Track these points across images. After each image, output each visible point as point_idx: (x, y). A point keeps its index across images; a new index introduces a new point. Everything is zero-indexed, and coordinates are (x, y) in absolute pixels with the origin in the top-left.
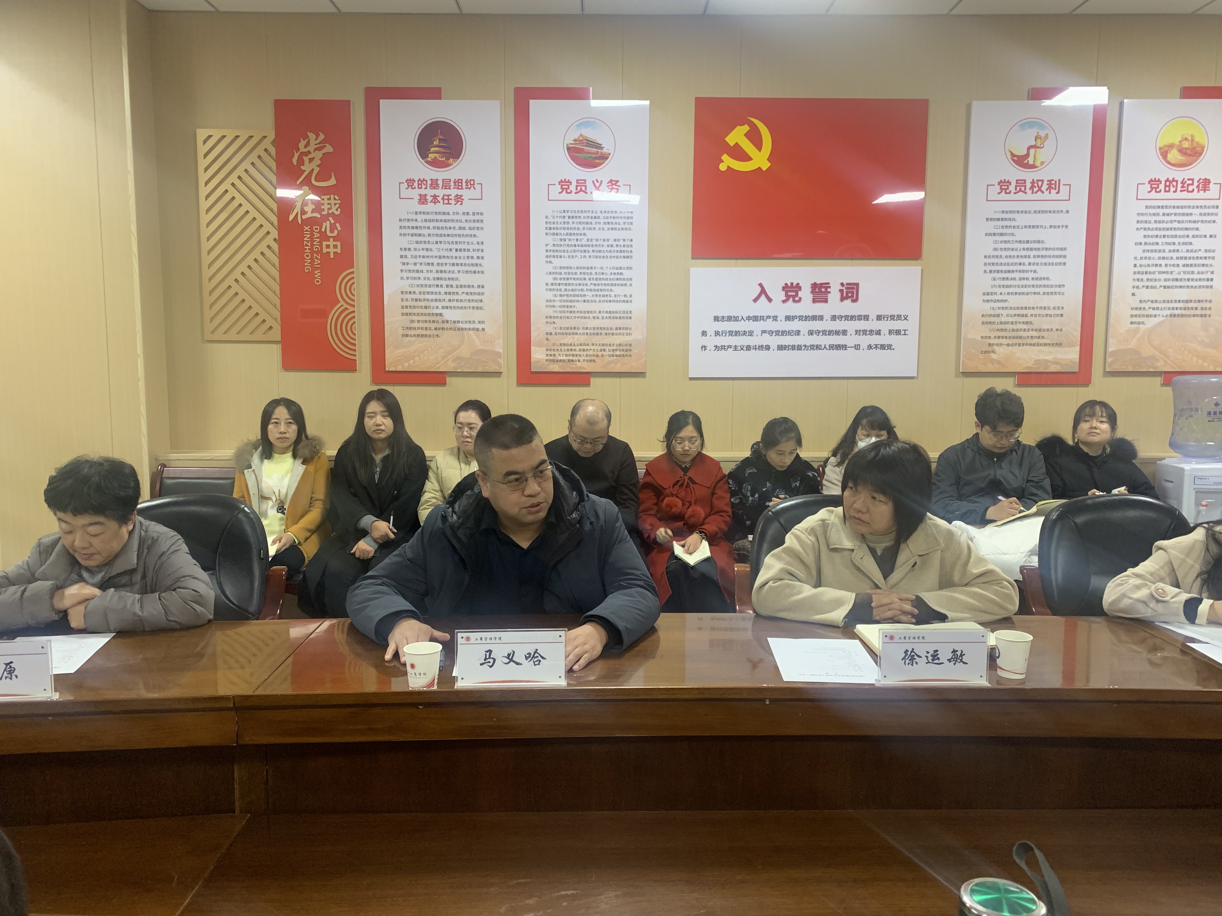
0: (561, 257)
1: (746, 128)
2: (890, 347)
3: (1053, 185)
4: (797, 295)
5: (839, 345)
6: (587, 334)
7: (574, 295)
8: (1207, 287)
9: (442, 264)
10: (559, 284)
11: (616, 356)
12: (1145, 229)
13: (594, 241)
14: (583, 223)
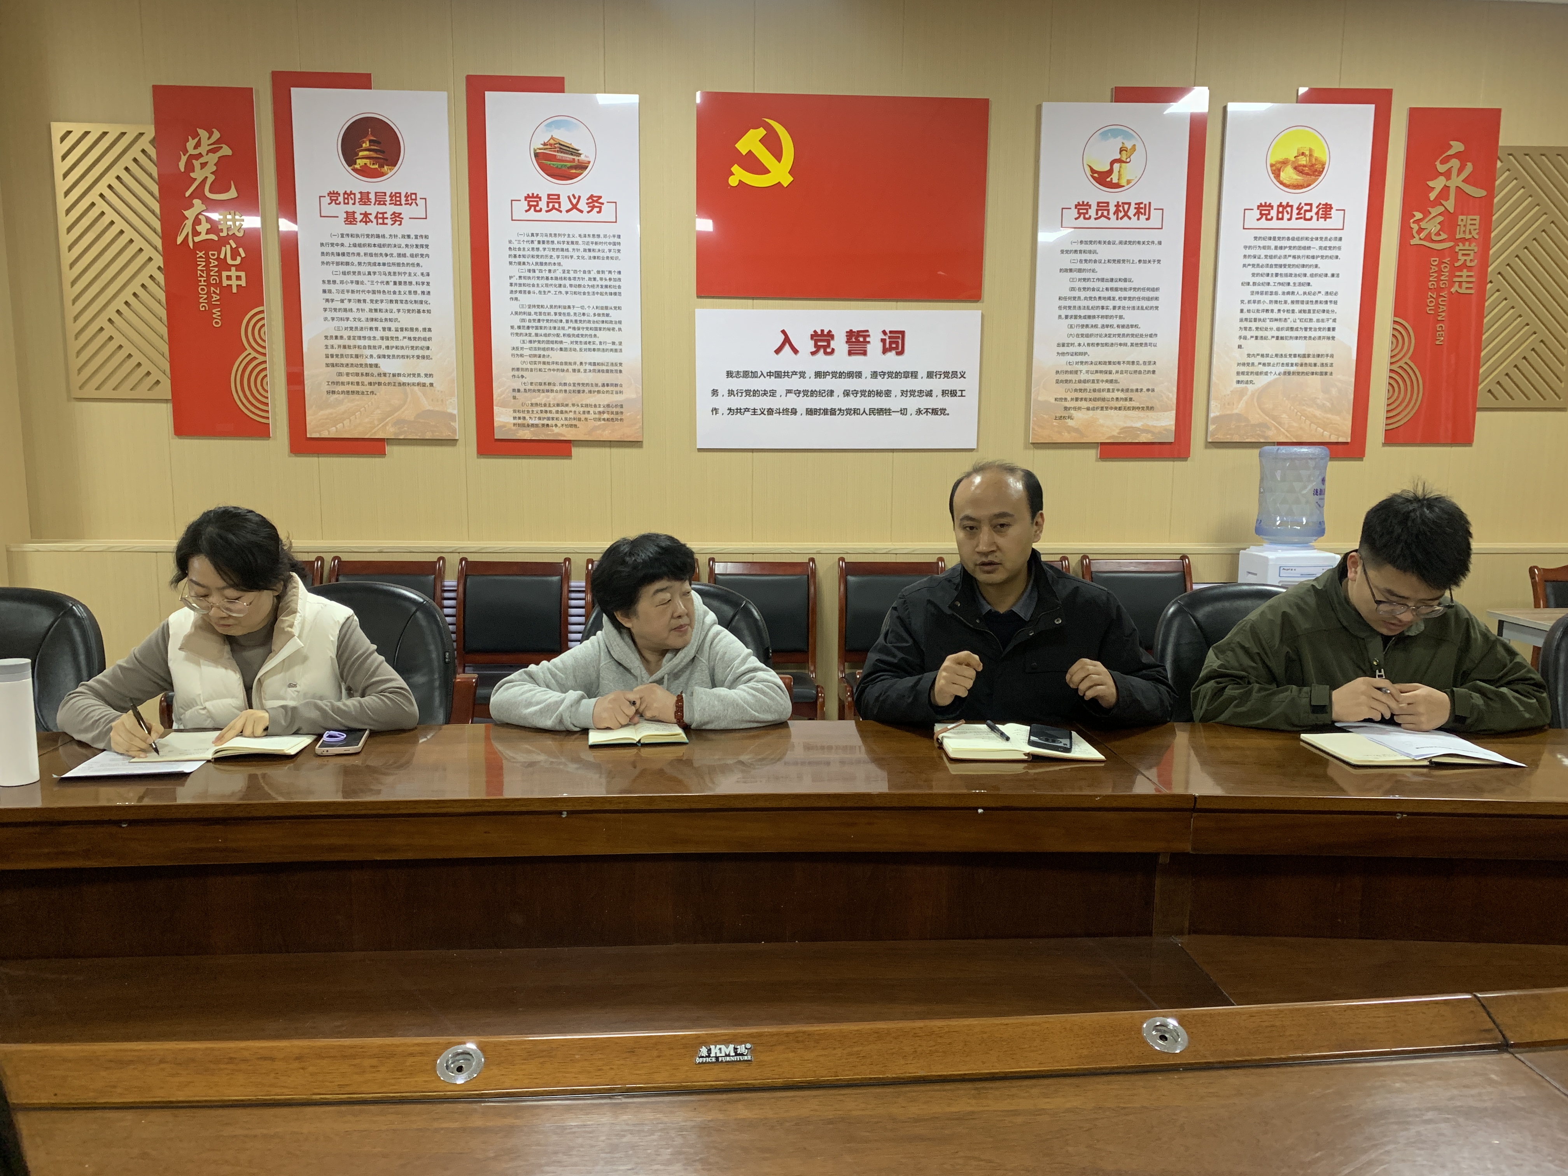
0: (529, 292)
1: (762, 132)
2: (943, 411)
3: (1142, 210)
4: (829, 346)
5: (881, 409)
6: (566, 391)
7: (548, 342)
8: (1328, 338)
9: (377, 301)
10: (528, 328)
11: (604, 419)
12: (1253, 265)
13: (572, 272)
14: (557, 249)
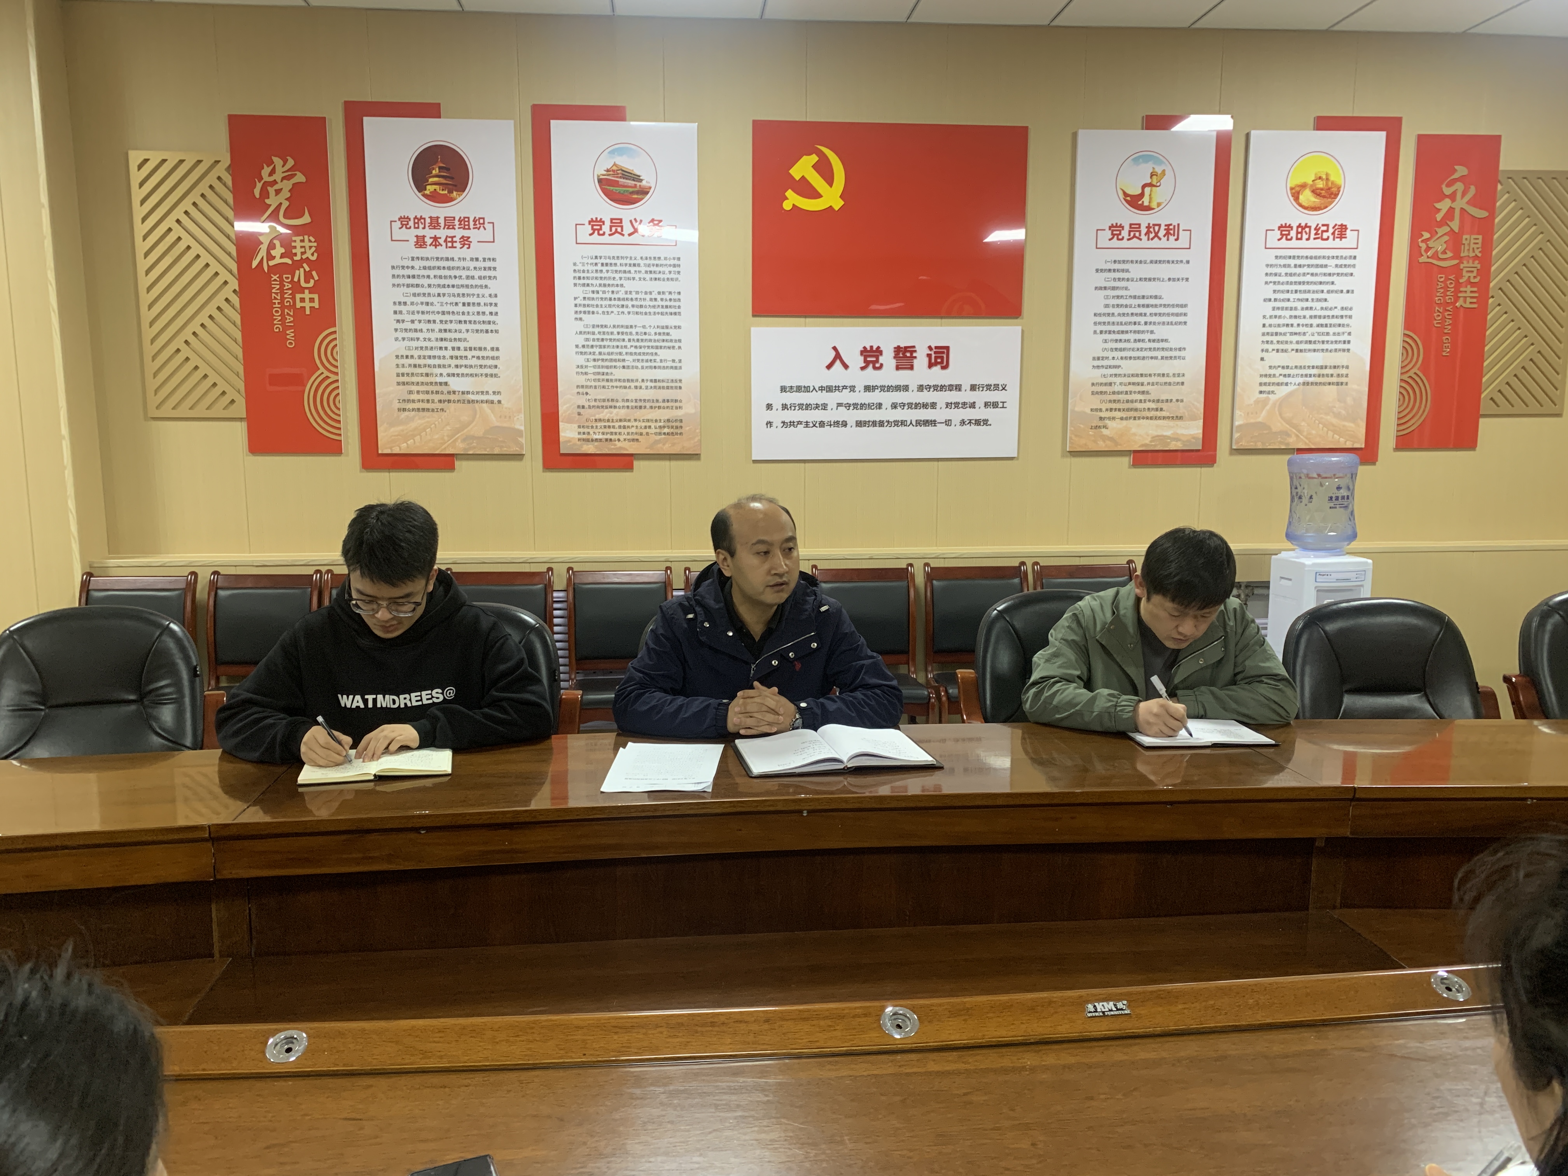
0: (593, 313)
1: (814, 158)
2: (986, 422)
3: (1171, 231)
4: (877, 361)
5: (927, 421)
6: (628, 407)
7: (611, 360)
8: (1344, 350)
9: (446, 321)
10: (592, 346)
11: (664, 434)
12: (1275, 283)
13: (634, 293)
14: (620, 271)
